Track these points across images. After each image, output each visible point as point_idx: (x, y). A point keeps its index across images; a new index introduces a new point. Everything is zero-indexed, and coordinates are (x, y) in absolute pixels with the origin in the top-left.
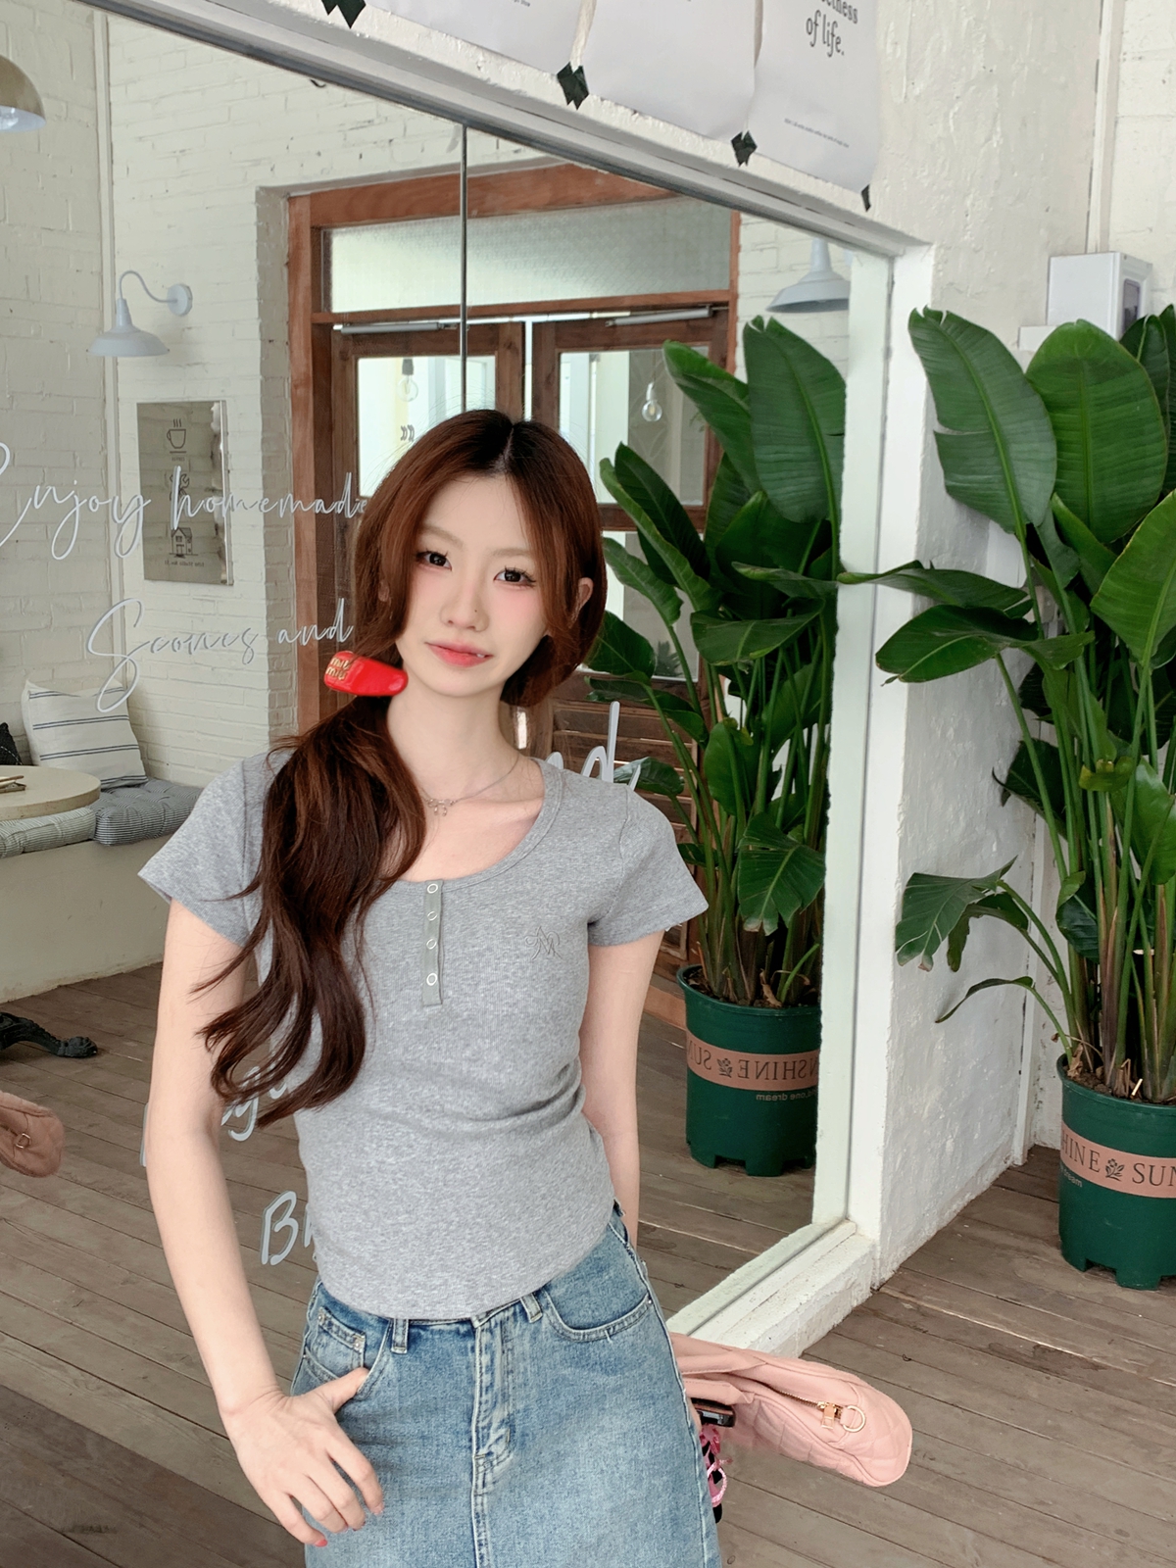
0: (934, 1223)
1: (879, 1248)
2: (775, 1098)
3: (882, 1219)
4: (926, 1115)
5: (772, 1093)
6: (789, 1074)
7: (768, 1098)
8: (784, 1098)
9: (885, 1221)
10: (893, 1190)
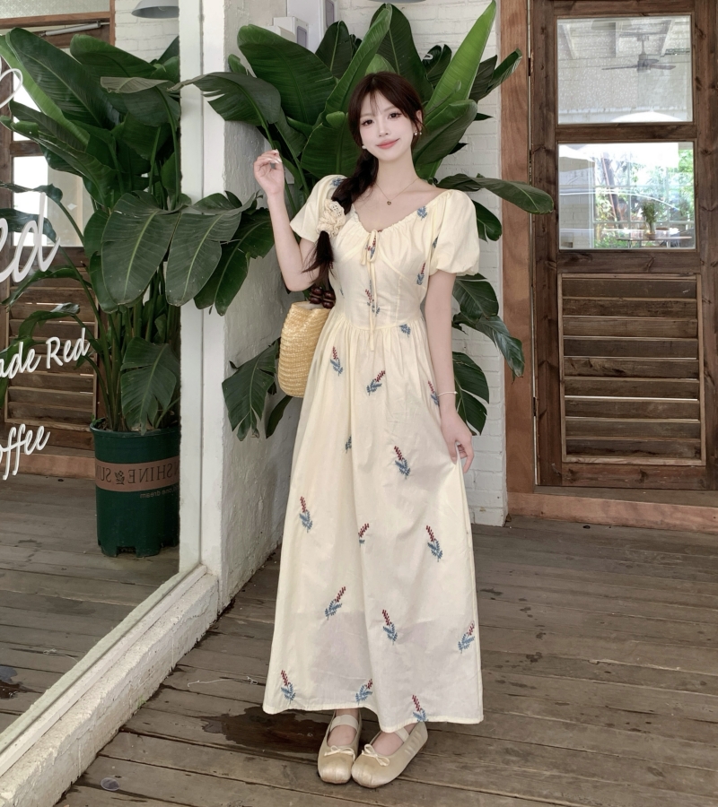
2: (152, 494)
5: (150, 491)
6: (161, 475)
7: (148, 496)
8: (158, 494)
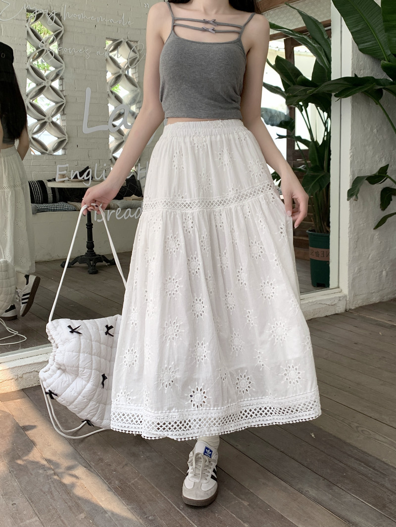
0: (378, 298)
1: (348, 297)
3: (349, 287)
4: (370, 258)
9: (350, 288)
10: (354, 279)
